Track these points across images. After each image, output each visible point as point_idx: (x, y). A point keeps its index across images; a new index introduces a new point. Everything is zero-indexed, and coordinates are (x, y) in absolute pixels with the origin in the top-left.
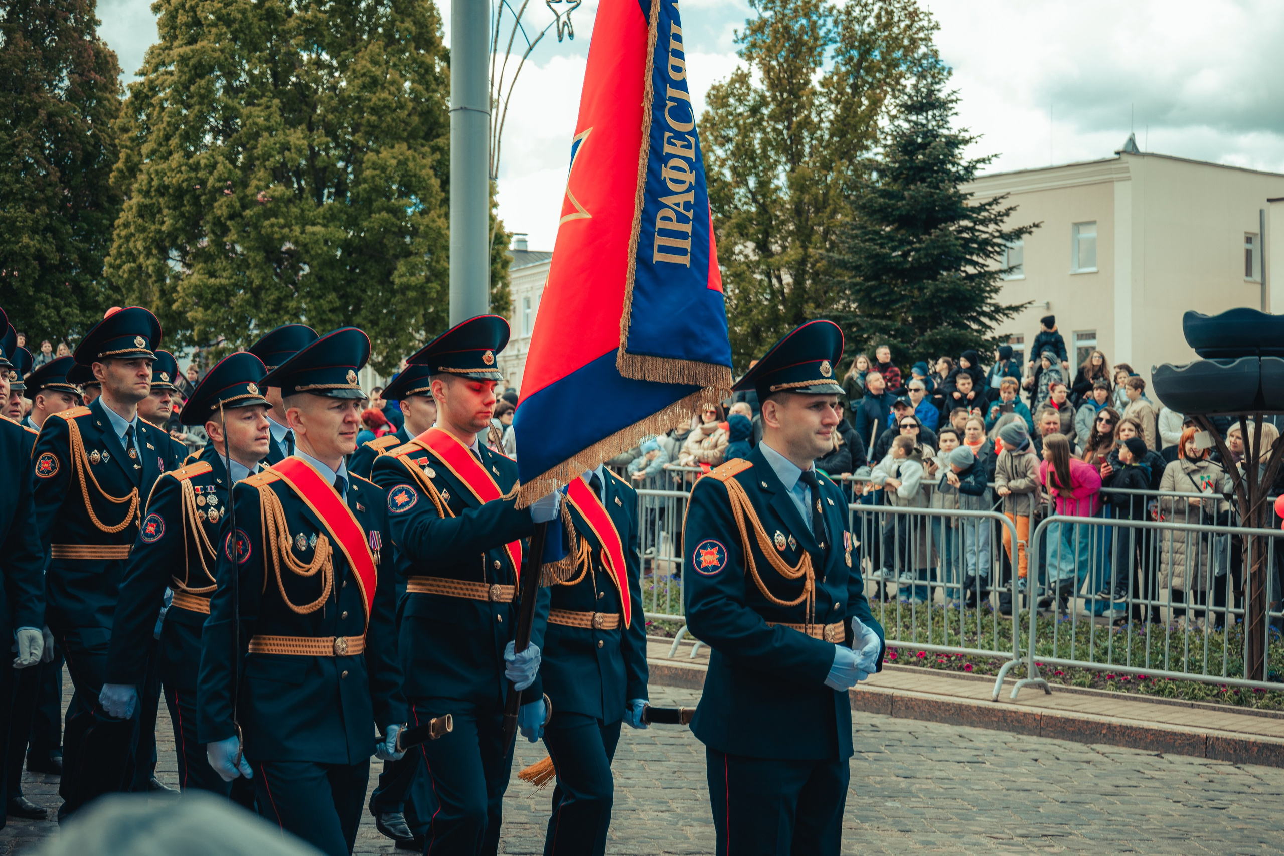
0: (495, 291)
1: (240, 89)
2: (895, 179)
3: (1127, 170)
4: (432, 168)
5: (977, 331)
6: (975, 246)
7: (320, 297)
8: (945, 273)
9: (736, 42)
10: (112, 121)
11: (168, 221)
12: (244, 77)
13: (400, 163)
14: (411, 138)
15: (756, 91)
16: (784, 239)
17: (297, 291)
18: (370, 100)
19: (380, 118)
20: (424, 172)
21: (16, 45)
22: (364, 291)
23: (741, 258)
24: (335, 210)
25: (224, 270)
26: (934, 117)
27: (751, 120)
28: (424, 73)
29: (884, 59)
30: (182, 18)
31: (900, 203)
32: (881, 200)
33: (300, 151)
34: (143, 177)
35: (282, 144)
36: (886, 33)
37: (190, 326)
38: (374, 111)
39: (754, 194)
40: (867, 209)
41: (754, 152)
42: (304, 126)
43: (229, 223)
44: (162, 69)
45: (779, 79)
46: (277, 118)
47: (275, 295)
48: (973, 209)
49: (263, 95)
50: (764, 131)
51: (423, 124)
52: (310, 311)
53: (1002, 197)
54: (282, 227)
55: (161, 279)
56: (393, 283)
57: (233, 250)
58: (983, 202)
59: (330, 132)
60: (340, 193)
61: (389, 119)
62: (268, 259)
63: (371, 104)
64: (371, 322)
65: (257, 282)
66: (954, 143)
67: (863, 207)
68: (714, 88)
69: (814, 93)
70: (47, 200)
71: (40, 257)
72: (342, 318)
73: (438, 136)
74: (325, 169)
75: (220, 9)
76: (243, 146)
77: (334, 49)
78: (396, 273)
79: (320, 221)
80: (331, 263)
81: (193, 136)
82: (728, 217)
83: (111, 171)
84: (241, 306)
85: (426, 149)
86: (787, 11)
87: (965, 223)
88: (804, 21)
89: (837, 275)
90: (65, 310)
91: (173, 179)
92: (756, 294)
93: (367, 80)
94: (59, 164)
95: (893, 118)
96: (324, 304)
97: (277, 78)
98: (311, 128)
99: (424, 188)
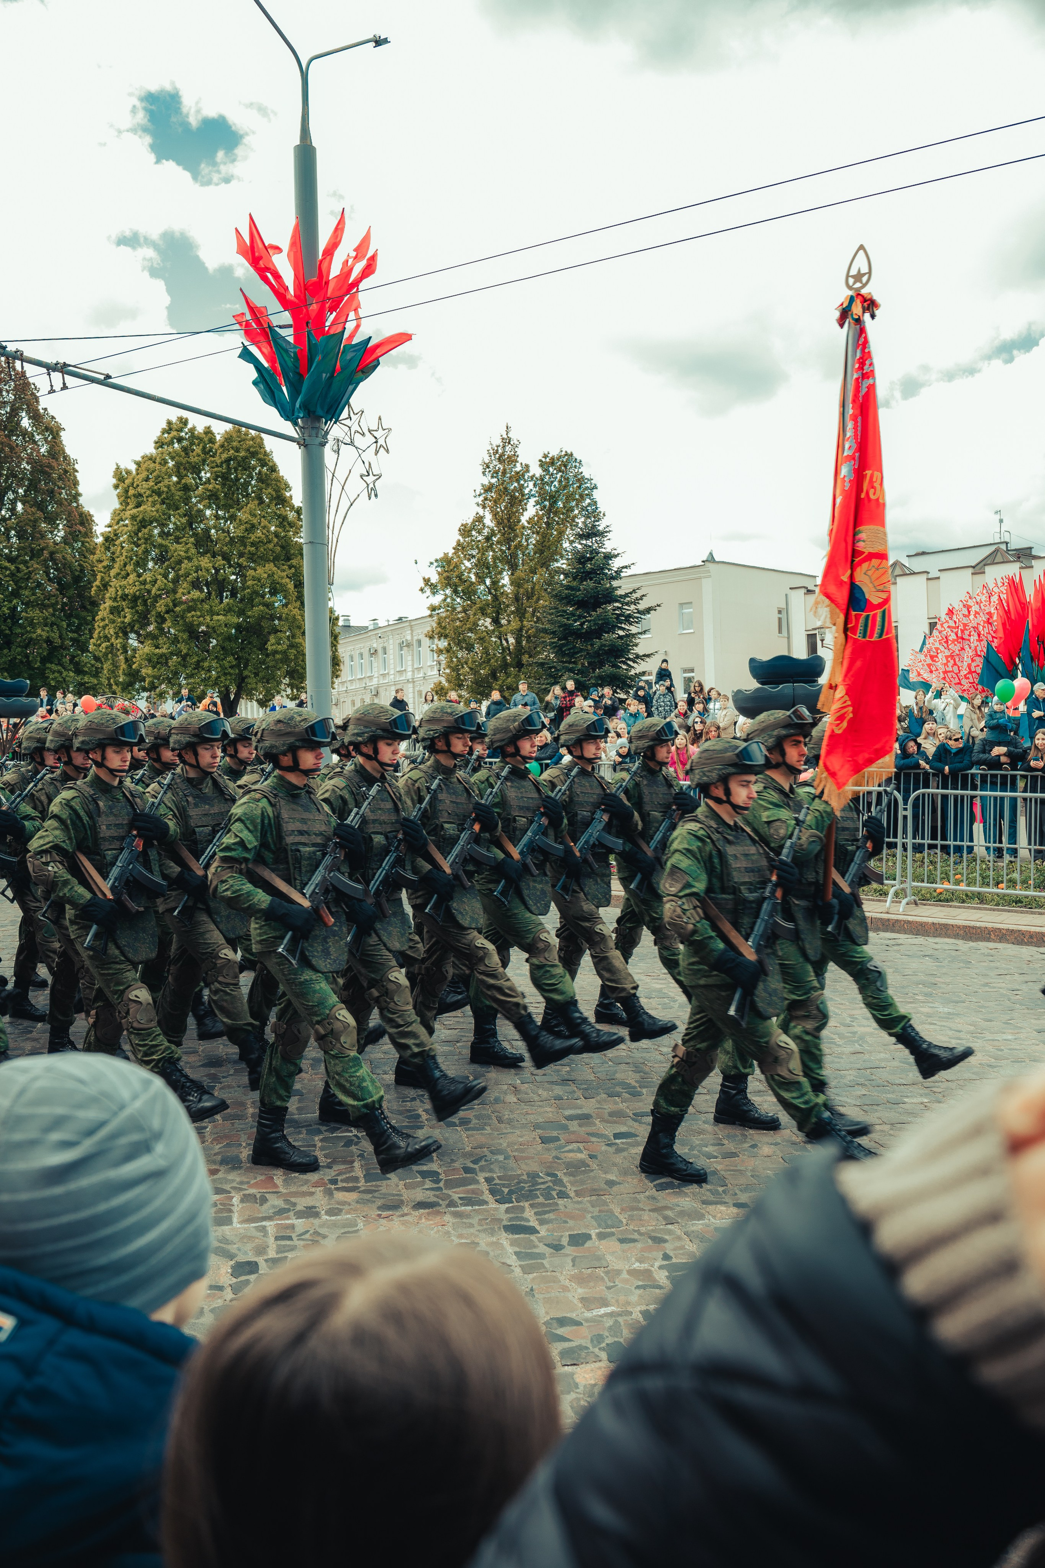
0: (331, 654)
1: (168, 534)
2: (574, 579)
3: (709, 571)
4: (291, 578)
5: (626, 669)
6: (623, 618)
7: (223, 659)
8: (606, 635)
9: (475, 496)
10: (92, 555)
11: (129, 616)
12: (171, 526)
13: (269, 576)
14: (276, 559)
15: (488, 527)
16: (509, 616)
17: (209, 656)
18: (250, 538)
19: (256, 548)
20: (285, 581)
22: (250, 655)
23: (483, 628)
24: (231, 606)
25: (164, 644)
26: (596, 541)
27: (485, 545)
28: (283, 521)
29: (564, 507)
30: (132, 492)
31: (578, 594)
32: (567, 592)
33: (208, 570)
34: (112, 590)
35: (197, 567)
36: (566, 491)
37: (143, 680)
38: (252, 544)
39: (490, 589)
40: (558, 597)
41: (488, 564)
42: (209, 555)
43: (166, 615)
44: (121, 523)
45: (502, 519)
46: (193, 550)
48: (621, 596)
49: (184, 537)
51: (282, 552)
52: (217, 668)
53: (639, 589)
54: (199, 617)
55: (126, 651)
56: (267, 649)
57: (169, 632)
58: (627, 591)
59: (226, 557)
60: (233, 595)
61: (262, 549)
62: (190, 637)
63: (251, 540)
64: (255, 673)
65: (185, 651)
66: (608, 557)
67: (556, 596)
68: (462, 525)
69: (524, 527)
70: (53, 605)
71: (48, 641)
72: (237, 671)
73: (294, 559)
74: (224, 580)
76: (173, 569)
77: (226, 508)
78: (269, 643)
79: (222, 612)
80: (229, 638)
81: (141, 563)
82: (474, 603)
83: (92, 587)
84: (175, 666)
85: (286, 567)
87: (617, 604)
88: (516, 484)
89: (542, 637)
90: (65, 674)
91: (130, 591)
92: (494, 649)
93: (248, 526)
94: (59, 583)
95: (571, 542)
96: (226, 663)
97: (192, 526)
98: (214, 556)
99: (285, 590)
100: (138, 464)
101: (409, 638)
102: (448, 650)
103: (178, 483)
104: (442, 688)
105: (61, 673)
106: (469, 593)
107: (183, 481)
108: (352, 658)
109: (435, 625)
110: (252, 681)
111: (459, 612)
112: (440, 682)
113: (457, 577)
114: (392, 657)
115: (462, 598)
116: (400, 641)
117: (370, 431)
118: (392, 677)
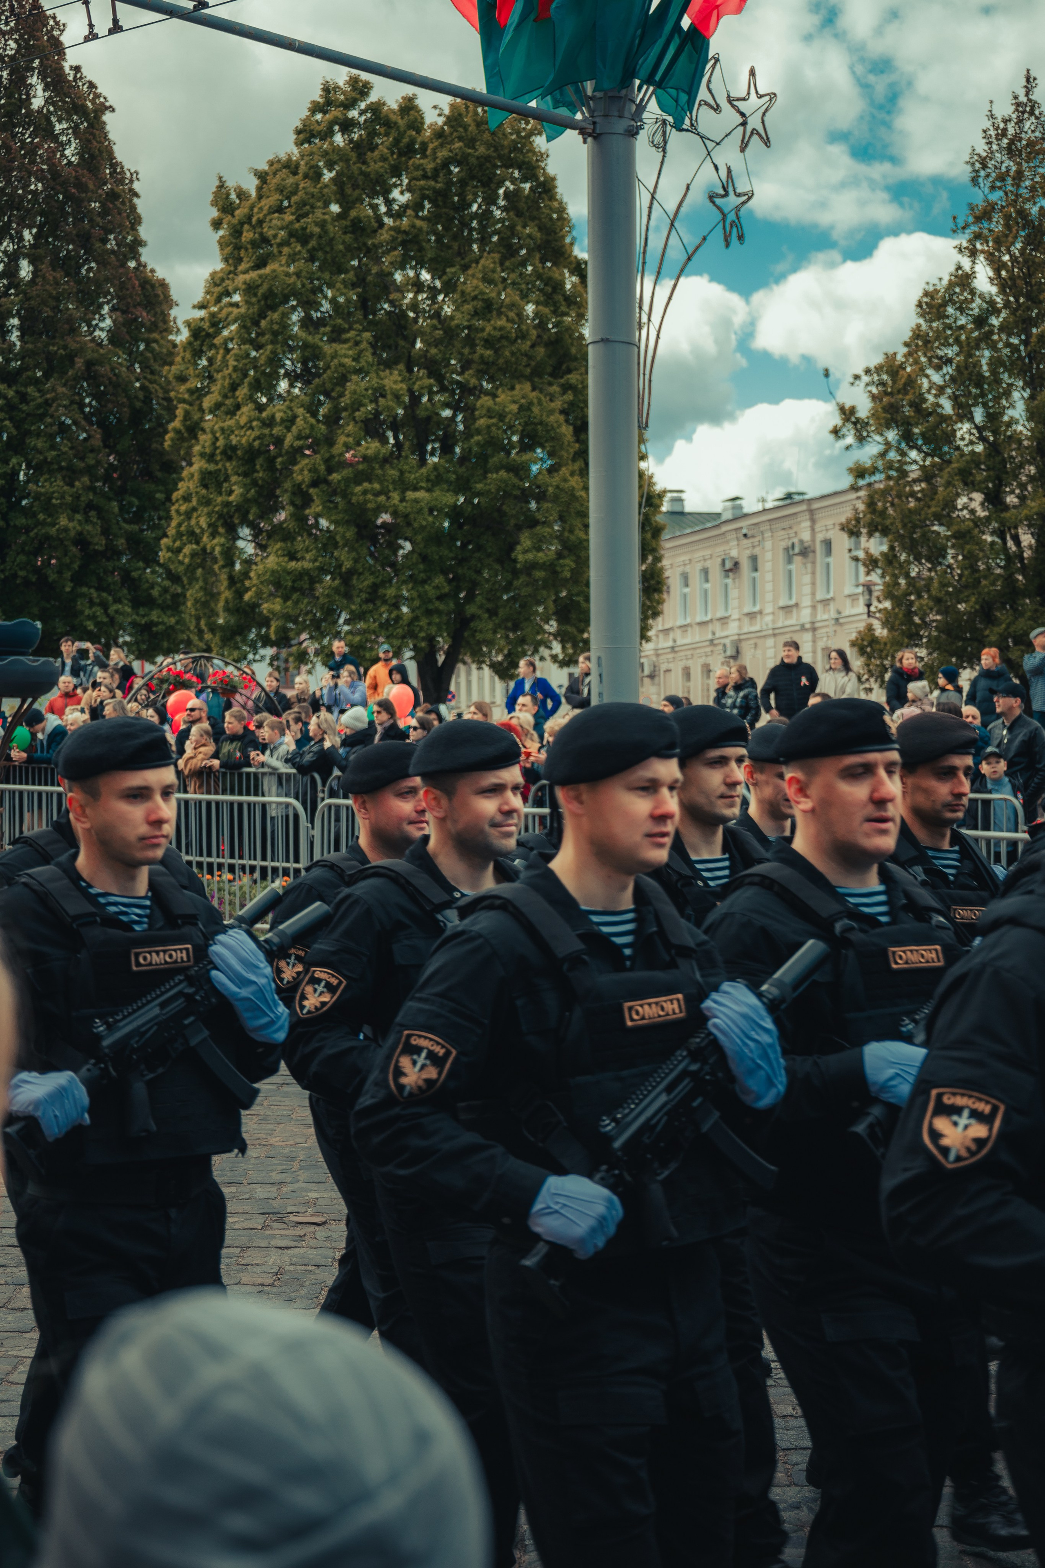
0: (644, 568)
1: (321, 322)
4: (563, 412)
7: (424, 582)
9: (955, 232)
10: (167, 368)
11: (238, 490)
12: (326, 306)
13: (521, 408)
14: (535, 376)
15: (982, 296)
16: (1023, 487)
17: (396, 575)
18: (483, 330)
19: (496, 351)
20: (552, 418)
21: (44, 277)
22: (479, 572)
23: (966, 514)
24: (442, 470)
25: (307, 551)
27: (976, 334)
28: (551, 292)
30: (248, 235)
33: (397, 397)
34: (205, 438)
35: (375, 390)
37: (265, 622)
38: (488, 343)
39: (981, 430)
41: (980, 375)
42: (401, 366)
43: (312, 491)
44: (226, 300)
45: (1013, 278)
46: (368, 356)
47: (369, 581)
49: (350, 328)
50: (993, 346)
51: (550, 357)
52: (413, 599)
54: (377, 494)
55: (230, 563)
56: (515, 561)
57: (317, 525)
59: (434, 371)
60: (446, 449)
61: (507, 353)
62: (360, 536)
63: (485, 334)
64: (488, 611)
65: (347, 565)
68: (926, 294)
70: (90, 471)
71: (81, 541)
72: (452, 605)
73: (569, 371)
74: (428, 419)
75: (291, 223)
76: (327, 394)
77: (437, 265)
78: (519, 548)
79: (423, 484)
80: (438, 538)
81: (265, 383)
82: (947, 461)
83: (166, 432)
84: (328, 595)
85: (555, 389)
86: (1023, 191)
90: (113, 608)
91: (242, 439)
92: (987, 560)
93: (479, 304)
94: (102, 424)
96: (430, 590)
97: (366, 305)
98: (410, 370)
99: (553, 439)
100: (262, 177)
101: (806, 536)
102: (890, 559)
103: (340, 216)
104: (874, 641)
105: (104, 606)
106: (937, 439)
107: (353, 213)
108: (686, 579)
109: (861, 507)
110: (484, 626)
111: (915, 481)
112: (870, 628)
113: (912, 404)
114: (769, 577)
115: (920, 450)
116: (787, 543)
117: (730, 100)
118: (768, 619)
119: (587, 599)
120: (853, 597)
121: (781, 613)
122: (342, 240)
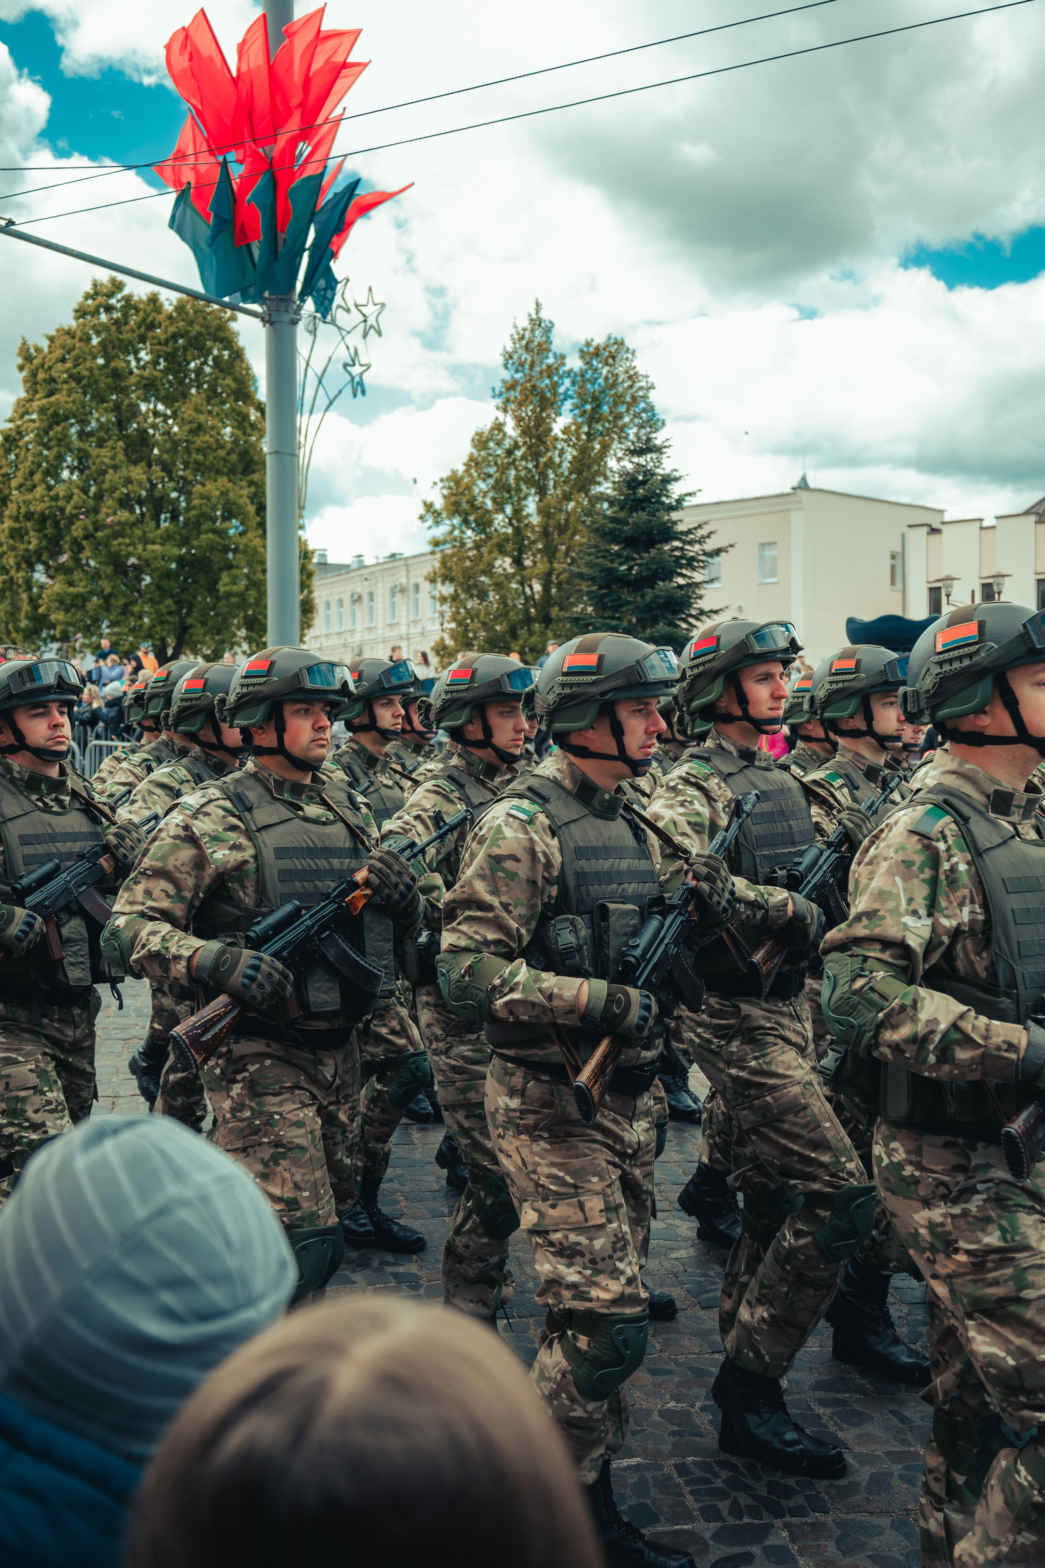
0: (303, 597)
1: (91, 434)
2: (622, 508)
3: (800, 502)
4: (250, 498)
5: (687, 629)
6: (684, 562)
7: (159, 603)
8: (661, 584)
9: (494, 397)
11: (34, 541)
12: (94, 424)
13: (222, 494)
14: (231, 473)
15: (510, 437)
16: (534, 555)
17: (140, 597)
18: (196, 442)
19: (204, 456)
20: (242, 501)
22: (195, 597)
23: (500, 571)
24: (171, 532)
25: (81, 580)
26: (652, 459)
27: (506, 461)
28: (242, 422)
29: (611, 412)
30: (41, 376)
31: (625, 528)
32: (611, 525)
33: (140, 484)
34: (12, 506)
35: (126, 479)
36: (613, 392)
37: (53, 626)
38: (199, 451)
39: (510, 519)
40: (600, 532)
41: (509, 486)
42: (143, 464)
43: (84, 543)
44: (27, 417)
45: (528, 427)
46: (121, 457)
47: (122, 601)
48: (682, 533)
49: (110, 439)
51: (240, 461)
52: (151, 614)
53: (705, 523)
54: (128, 546)
55: (29, 588)
56: (218, 591)
57: (87, 564)
58: (691, 526)
59: (166, 468)
60: (174, 518)
61: (211, 458)
62: (116, 572)
63: (197, 445)
64: (201, 622)
65: (108, 590)
66: (667, 480)
67: (597, 531)
68: (477, 434)
69: (556, 439)
72: (177, 619)
73: (254, 472)
74: (162, 498)
75: (70, 369)
76: (95, 480)
77: (168, 401)
78: (221, 583)
79: (158, 541)
80: (169, 575)
81: (53, 472)
82: (489, 537)
84: (95, 610)
85: (244, 483)
86: (534, 374)
87: (677, 544)
88: (547, 381)
89: (578, 584)
91: (37, 508)
92: (513, 599)
93: (194, 426)
95: (619, 459)
96: (162, 608)
97: (121, 425)
98: (149, 466)
99: (242, 514)
100: (51, 339)
101: (403, 581)
102: (455, 598)
103: (104, 366)
104: (445, 647)
106: (483, 524)
107: (113, 365)
108: (328, 605)
109: (437, 565)
110: (198, 632)
111: (469, 549)
112: (442, 639)
113: (468, 502)
114: (380, 605)
115: (473, 530)
116: (391, 585)
117: (356, 306)
118: (380, 631)
119: (265, 617)
120: (432, 619)
121: (388, 628)
122: (104, 382)
